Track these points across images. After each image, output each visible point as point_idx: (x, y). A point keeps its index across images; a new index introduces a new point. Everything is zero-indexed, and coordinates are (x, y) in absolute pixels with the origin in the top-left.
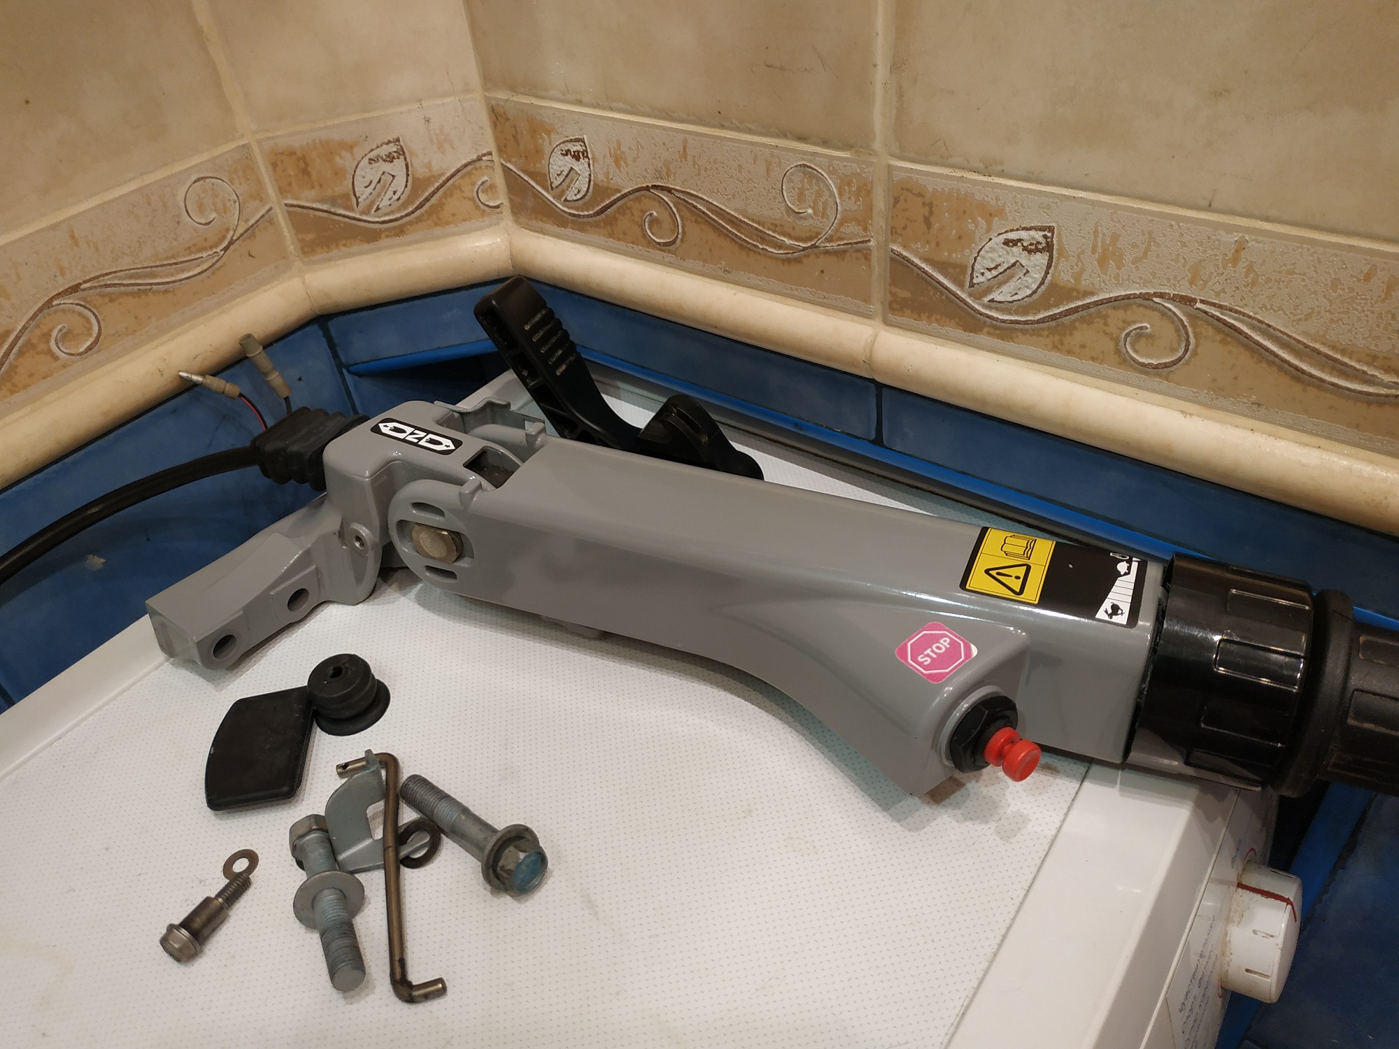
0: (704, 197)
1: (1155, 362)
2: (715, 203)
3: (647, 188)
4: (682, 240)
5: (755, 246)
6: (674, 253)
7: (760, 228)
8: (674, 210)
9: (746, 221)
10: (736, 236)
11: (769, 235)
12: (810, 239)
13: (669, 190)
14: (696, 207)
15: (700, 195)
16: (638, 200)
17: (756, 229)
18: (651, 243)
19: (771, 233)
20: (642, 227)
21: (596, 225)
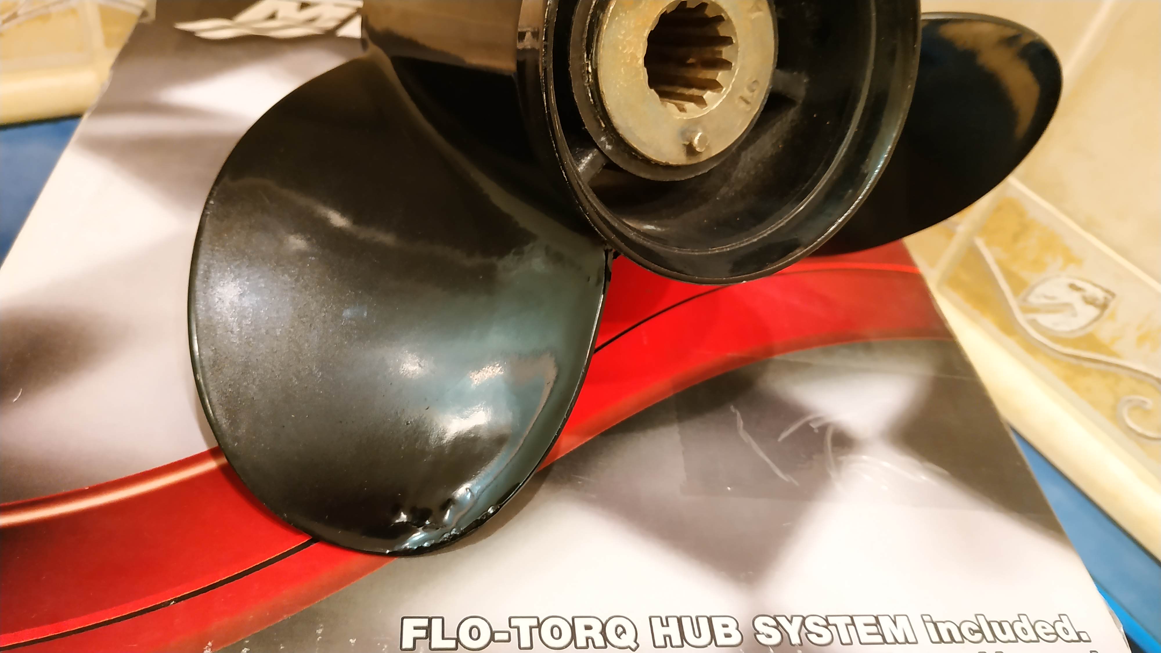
1: (1139, 430)
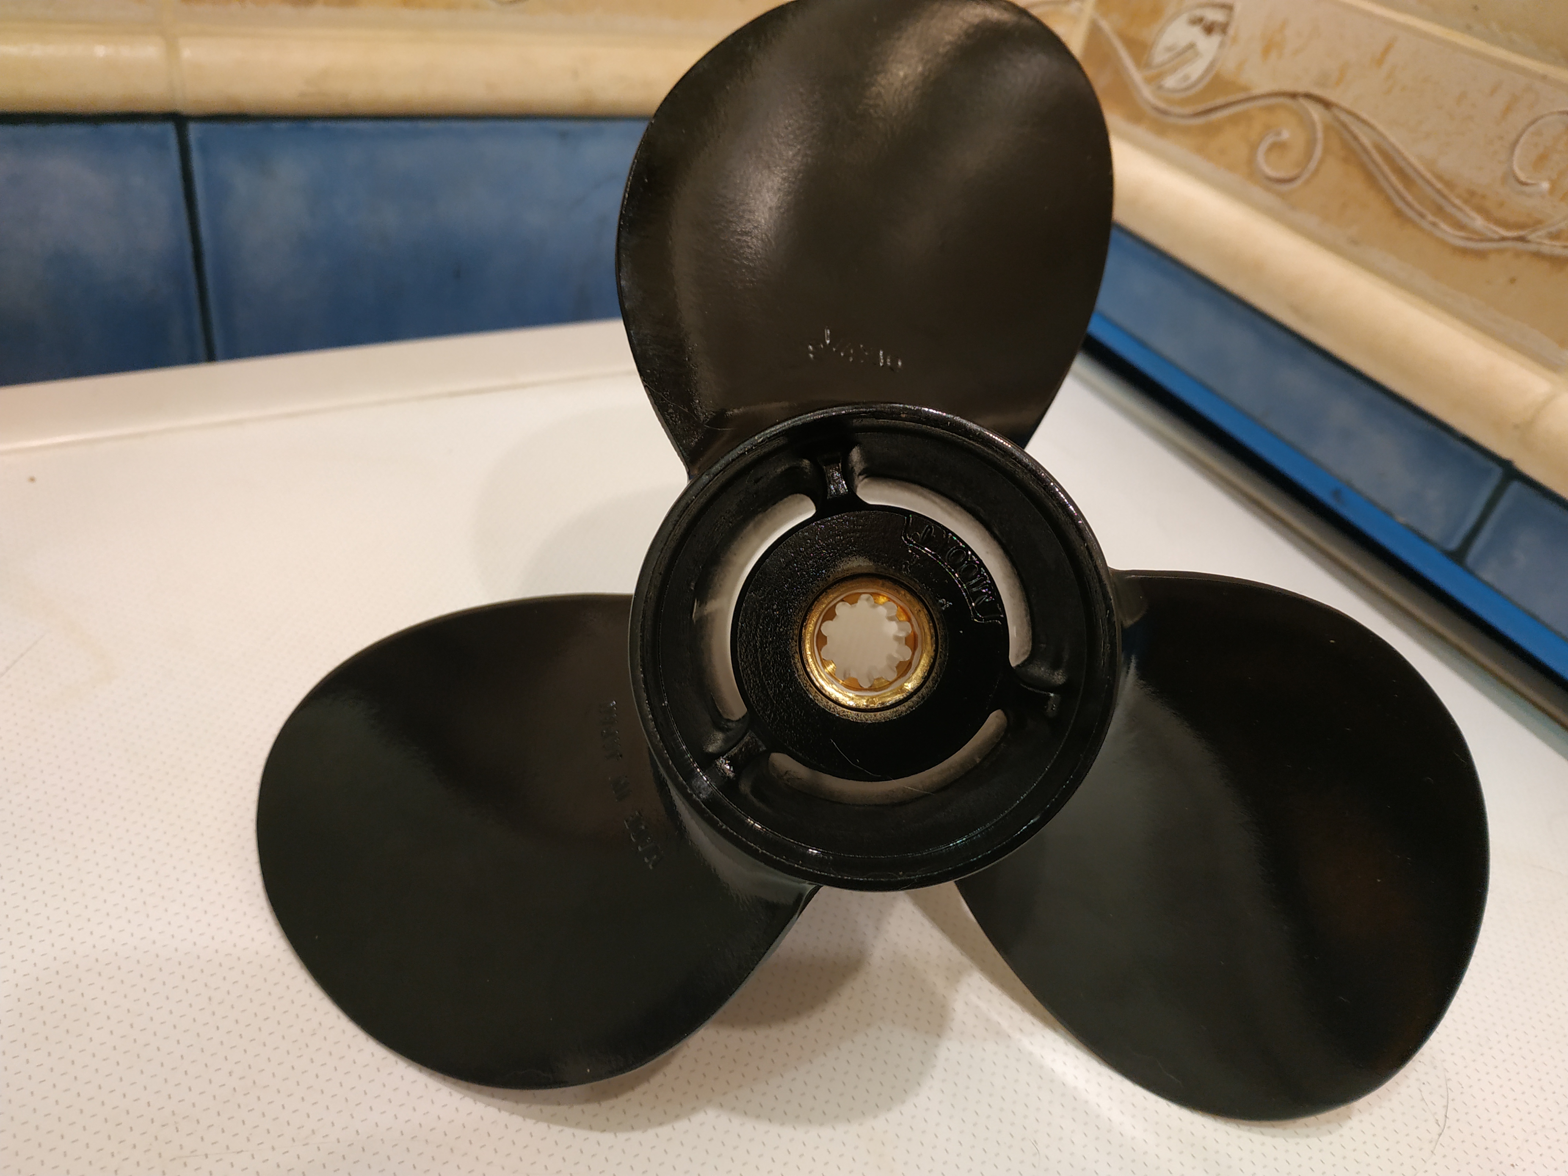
0: (1381, 127)
2: (1393, 139)
3: (1294, 96)
4: (1308, 182)
5: (1422, 216)
6: (1282, 196)
7: (1446, 191)
8: (1320, 135)
9: (1429, 176)
10: (1398, 193)
11: (1454, 206)
12: (1522, 226)
13: (1326, 104)
14: (1356, 138)
15: (1373, 121)
16: (1270, 109)
17: (1439, 192)
18: (1252, 173)
19: (1458, 202)
20: (1253, 148)
21: (1186, 131)
